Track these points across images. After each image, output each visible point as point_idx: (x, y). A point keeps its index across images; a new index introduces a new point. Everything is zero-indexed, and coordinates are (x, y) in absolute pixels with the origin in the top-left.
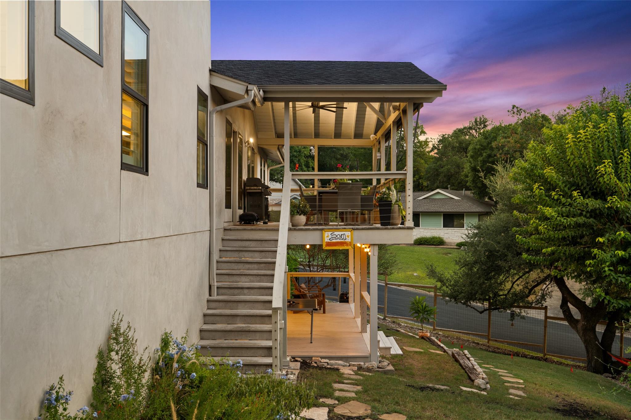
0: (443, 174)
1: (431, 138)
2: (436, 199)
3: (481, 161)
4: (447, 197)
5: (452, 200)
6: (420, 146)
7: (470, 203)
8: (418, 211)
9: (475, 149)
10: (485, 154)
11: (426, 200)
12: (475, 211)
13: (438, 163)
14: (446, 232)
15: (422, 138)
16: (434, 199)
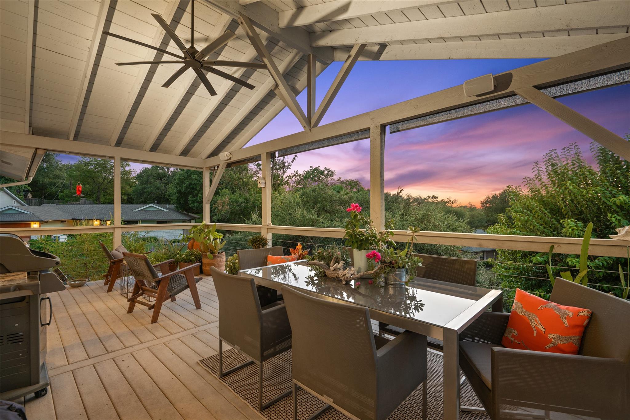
0: (147, 193)
1: (133, 169)
2: (149, 210)
3: (185, 187)
4: (157, 209)
5: (162, 211)
6: (125, 174)
7: (176, 214)
8: (137, 219)
9: (180, 179)
10: (187, 183)
11: (142, 211)
12: (181, 219)
13: (143, 186)
14: (159, 233)
15: (127, 169)
16: (148, 210)
